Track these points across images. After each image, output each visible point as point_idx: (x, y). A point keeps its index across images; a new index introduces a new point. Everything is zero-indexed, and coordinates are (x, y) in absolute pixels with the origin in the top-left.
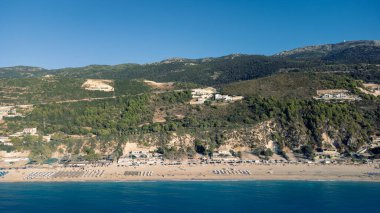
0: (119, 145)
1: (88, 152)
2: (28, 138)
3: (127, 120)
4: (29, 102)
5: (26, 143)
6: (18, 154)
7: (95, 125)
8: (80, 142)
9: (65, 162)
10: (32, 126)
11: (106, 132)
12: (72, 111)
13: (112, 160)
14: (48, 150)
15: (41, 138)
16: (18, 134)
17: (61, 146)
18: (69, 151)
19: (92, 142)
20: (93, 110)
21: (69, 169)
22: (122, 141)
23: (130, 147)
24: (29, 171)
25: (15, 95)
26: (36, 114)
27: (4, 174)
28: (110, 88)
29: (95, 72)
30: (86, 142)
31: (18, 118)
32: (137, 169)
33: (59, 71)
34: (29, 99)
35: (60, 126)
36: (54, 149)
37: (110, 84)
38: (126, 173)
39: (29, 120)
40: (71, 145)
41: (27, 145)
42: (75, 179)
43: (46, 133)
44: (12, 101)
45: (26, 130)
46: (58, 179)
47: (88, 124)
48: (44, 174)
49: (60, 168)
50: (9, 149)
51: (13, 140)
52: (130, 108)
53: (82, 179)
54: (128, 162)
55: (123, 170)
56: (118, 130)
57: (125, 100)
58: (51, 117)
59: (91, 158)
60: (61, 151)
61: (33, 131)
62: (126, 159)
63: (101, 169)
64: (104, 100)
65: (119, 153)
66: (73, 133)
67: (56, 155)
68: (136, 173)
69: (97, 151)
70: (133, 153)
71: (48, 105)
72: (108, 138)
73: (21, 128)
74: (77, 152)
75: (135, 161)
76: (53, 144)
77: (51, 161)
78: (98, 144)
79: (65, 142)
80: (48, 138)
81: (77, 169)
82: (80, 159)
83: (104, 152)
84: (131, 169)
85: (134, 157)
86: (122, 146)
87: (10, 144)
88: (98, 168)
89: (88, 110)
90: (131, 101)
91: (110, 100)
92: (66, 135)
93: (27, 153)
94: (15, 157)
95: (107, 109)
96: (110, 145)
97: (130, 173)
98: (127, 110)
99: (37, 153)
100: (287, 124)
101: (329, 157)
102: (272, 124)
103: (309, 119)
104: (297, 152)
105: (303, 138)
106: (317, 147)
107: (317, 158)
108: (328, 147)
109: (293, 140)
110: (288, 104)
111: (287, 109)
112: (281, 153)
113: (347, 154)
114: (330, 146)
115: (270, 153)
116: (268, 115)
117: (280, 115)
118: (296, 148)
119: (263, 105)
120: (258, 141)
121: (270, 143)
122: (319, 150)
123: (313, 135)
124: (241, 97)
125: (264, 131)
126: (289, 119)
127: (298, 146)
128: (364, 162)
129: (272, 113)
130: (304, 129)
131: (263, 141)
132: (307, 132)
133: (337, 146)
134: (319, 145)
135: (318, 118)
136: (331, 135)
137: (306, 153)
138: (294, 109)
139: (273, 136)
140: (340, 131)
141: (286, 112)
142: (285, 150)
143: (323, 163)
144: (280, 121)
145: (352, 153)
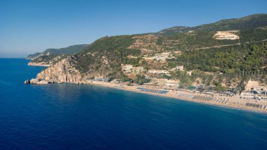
0: (242, 82)
1: (216, 85)
2: (178, 72)
3: (250, 62)
4: (179, 50)
5: (177, 75)
6: (173, 81)
7: (223, 65)
8: (211, 77)
9: (201, 90)
10: (180, 65)
11: (231, 71)
12: (206, 55)
13: (235, 93)
14: (190, 81)
15: (185, 73)
16: (173, 69)
17: (198, 79)
18: (203, 83)
19: (220, 77)
20: (222, 54)
21: (202, 95)
22: (245, 79)
23: (251, 84)
24: (179, 92)
25: (172, 45)
26: (183, 57)
27: (166, 92)
28: (235, 37)
29: (224, 25)
30: (215, 77)
31: (173, 60)
32: (259, 102)
33: (197, 27)
34: (179, 47)
35: (197, 66)
36: (194, 81)
37: (236, 34)
38: (247, 104)
39: (180, 60)
40: (204, 79)
41: (178, 76)
42: (206, 102)
43: (189, 70)
44: (170, 49)
45: (178, 67)
46: (196, 100)
47: (217, 65)
48: (187, 95)
49: (197, 93)
50: (169, 78)
51: (171, 73)
52: (253, 52)
53: (212, 102)
54: (250, 96)
55: (245, 102)
56: (241, 69)
57: (249, 46)
58: (192, 59)
59: (218, 89)
60: (198, 82)
61: (181, 68)
62: (248, 93)
63: (227, 98)
64: (230, 47)
65: (242, 88)
66: (206, 71)
67: (195, 85)
68: (258, 106)
69: (223, 85)
70: (255, 89)
71: (190, 51)
72: (232, 76)
73: (175, 66)
74: (208, 84)
75: (256, 96)
76: (193, 77)
77: (192, 88)
78: (224, 80)
79: (200, 76)
80: (190, 73)
81: (208, 96)
82: (211, 89)
83: (229, 86)
84: (253, 102)
85: (255, 92)
86: (245, 83)
87: (169, 75)
88: (224, 97)
89: (217, 54)
90: (254, 47)
91: (235, 46)
92: (201, 72)
93: (178, 81)
94: (172, 83)
95: (233, 53)
96: (234, 81)
97: (251, 105)
98: (250, 54)
99: (184, 82)
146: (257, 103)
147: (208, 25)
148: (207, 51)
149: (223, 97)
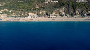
0: (28, 13)
1: (20, 15)
2: (5, 11)
3: (29, 7)
6: (4, 15)
8: (18, 12)
9: (15, 17)
10: (6, 8)
11: (24, 10)
12: (15, 4)
13: (26, 17)
14: (11, 14)
16: (3, 10)
17: (14, 13)
18: (16, 15)
19: (21, 12)
20: (21, 4)
21: (16, 19)
22: (28, 12)
23: (30, 14)
26: (6, 5)
27: (2, 19)
30: (20, 12)
31: (2, 6)
32: (33, 19)
34: (4, 1)
35: (13, 8)
38: (30, 20)
39: (5, 7)
40: (16, 13)
41: (6, 13)
42: (18, 21)
43: (10, 10)
45: (5, 9)
46: (14, 21)
47: (20, 8)
48: (11, 20)
49: (14, 18)
50: (2, 14)
51: (2, 12)
52: (30, 4)
53: (20, 21)
54: (30, 17)
56: (27, 9)
57: (28, 2)
58: (10, 6)
59: (21, 16)
60: (14, 14)
61: (7, 10)
63: (24, 19)
64: (23, 2)
65: (28, 15)
66: (16, 10)
67: (13, 15)
68: (32, 20)
69: (23, 15)
70: (31, 15)
71: (9, 3)
72: (25, 12)
74: (18, 15)
76: (12, 13)
77: (12, 17)
78: (23, 13)
79: (15, 12)
80: (10, 11)
81: (18, 19)
84: (31, 19)
85: (31, 16)
86: (29, 13)
87: (2, 13)
88: (23, 18)
89: (19, 4)
90: (30, 2)
91: (25, 2)
92: (15, 11)
93: (6, 15)
94: (3, 16)
95: (24, 4)
96: (26, 13)
97: (31, 20)
98: (29, 5)
99: (8, 15)
100: (68, 8)
101: (77, 16)
102: (65, 8)
103: (74, 7)
104: (70, 15)
105: (72, 12)
106: (74, 14)
107: (74, 16)
108: (77, 14)
109: (69, 12)
110: (69, 3)
111: (69, 4)
112: (66, 15)
113: (81, 15)
114: (78, 13)
115: (63, 15)
116: (64, 6)
117: (67, 6)
118: (70, 14)
119: (63, 3)
120: (61, 12)
121: (64, 13)
122: (75, 14)
123: (74, 11)
124: (58, 1)
125: (63, 10)
126: (69, 7)
127: (70, 13)
128: (85, 17)
129: (65, 5)
130: (72, 9)
131: (62, 12)
132: (73, 10)
133: (80, 13)
134: (75, 13)
135: (76, 7)
136: (78, 11)
137: (72, 15)
138: (71, 4)
139: (64, 11)
140: (81, 10)
141: (68, 5)
142: (67, 14)
143: (76, 17)
144: (67, 8)
145: (83, 15)
146: (32, 19)
148: (15, 3)
149: (23, 19)
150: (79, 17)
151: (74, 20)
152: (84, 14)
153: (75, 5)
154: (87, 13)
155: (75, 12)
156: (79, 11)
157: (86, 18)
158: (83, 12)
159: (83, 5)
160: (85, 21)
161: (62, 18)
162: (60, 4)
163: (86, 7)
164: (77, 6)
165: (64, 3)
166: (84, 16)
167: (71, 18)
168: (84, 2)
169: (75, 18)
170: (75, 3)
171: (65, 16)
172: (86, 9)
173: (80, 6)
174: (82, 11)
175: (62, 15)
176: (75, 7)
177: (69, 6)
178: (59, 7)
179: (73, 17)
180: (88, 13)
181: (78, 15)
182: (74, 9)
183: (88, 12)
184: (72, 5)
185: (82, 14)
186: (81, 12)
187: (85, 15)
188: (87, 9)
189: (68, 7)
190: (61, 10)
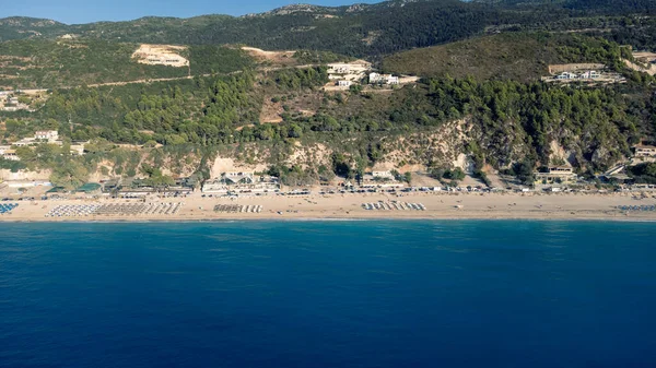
0: (204, 162)
1: (150, 173)
2: (44, 148)
3: (214, 118)
4: (39, 85)
5: (40, 157)
6: (30, 175)
7: (160, 126)
8: (135, 156)
9: (113, 189)
10: (50, 127)
11: (180, 139)
12: (118, 101)
13: (192, 187)
14: (81, 169)
15: (67, 150)
16: (27, 141)
17: (104, 163)
18: (118, 172)
19: (157, 154)
20: (155, 99)
21: (119, 201)
22: (208, 155)
23: (222, 165)
24: (53, 203)
25: (12, 72)
26: (54, 107)
27: (10, 207)
28: (181, 62)
29: (152, 30)
30: (145, 155)
31: (21, 113)
32: (236, 201)
33: (86, 27)
34: (38, 79)
35: (99, 129)
36: (92, 168)
37: (181, 53)
38: (217, 208)
39: (44, 116)
40: (119, 162)
41: (44, 159)
42: (131, 218)
43: (76, 139)
44: (9, 83)
45: (40, 135)
46: (104, 218)
47: (147, 126)
48: (79, 208)
49: (105, 199)
50: (14, 167)
51: (20, 151)
52: (219, 97)
53: (143, 217)
54: (220, 189)
55: (212, 203)
56: (200, 135)
57: (209, 83)
58: (81, 113)
59: (156, 183)
60: (104, 171)
61: (53, 137)
62: (216, 185)
63: (175, 201)
64: (173, 84)
65: (204, 175)
66: (122, 140)
67: (95, 178)
68: (235, 208)
69: (166, 172)
70: (228, 176)
71: (73, 91)
72: (183, 150)
73: (31, 131)
74: (131, 174)
75: (231, 188)
76: (90, 158)
77: (88, 187)
78: (167, 160)
79: (109, 156)
80: (79, 149)
81: (133, 201)
82: (137, 185)
83: (179, 172)
84: (226, 201)
85: (229, 181)
86: (209, 163)
87: (15, 158)
88: (169, 200)
89: (145, 100)
90: (221, 84)
91: (183, 83)
92: (110, 144)
93: (46, 174)
94: (27, 180)
95: (179, 98)
96: (187, 161)
97: (223, 208)
98: (213, 101)
99: (63, 174)
100: (491, 126)
101: (559, 181)
102: (466, 126)
103: (530, 117)
104: (506, 172)
105: (519, 150)
106: (538, 164)
107: (538, 184)
108: (559, 164)
109: (500, 153)
110: (497, 91)
111: (493, 100)
112: (478, 175)
113: (589, 177)
114: (562, 163)
115: (459, 174)
116: (461, 110)
117: (481, 110)
118: (504, 167)
119: (452, 93)
120: (440, 154)
121: (462, 157)
122: (544, 170)
123: (535, 144)
124: (414, 79)
125: (451, 138)
126: (495, 117)
127: (507, 163)
128: (616, 189)
129: (466, 106)
130: (521, 133)
131: (449, 154)
132: (526, 140)
133: (575, 163)
134: (544, 160)
135: (545, 115)
136: (564, 144)
137: (521, 175)
138: (506, 98)
139: (466, 147)
140: (582, 137)
141: (491, 104)
142: (485, 169)
143: (548, 191)
144: (481, 121)
145: (597, 175)
146: (233, 203)
147: (116, 25)
148: (118, 91)
149: (167, 201)
150: (574, 189)
151: (539, 208)
152: (605, 168)
153: (539, 105)
154: (624, 160)
155: (539, 149)
156: (566, 148)
157: (626, 196)
158: (601, 153)
159: (592, 101)
160: (618, 217)
161: (449, 199)
162: (435, 96)
163: (618, 117)
164: (555, 112)
165: (457, 89)
166: (605, 180)
167: (511, 197)
168: (599, 84)
169: (544, 199)
170: (535, 89)
171: (474, 182)
172: (615, 129)
173: (574, 109)
174: (594, 148)
175: (447, 175)
176: (540, 119)
177: (494, 110)
178: (425, 117)
179: (531, 186)
180: (635, 162)
181: (568, 175)
182: (529, 129)
183: (633, 150)
184: (519, 104)
185: (590, 169)
186: (588, 156)
187: (615, 171)
188: (622, 129)
189: (486, 118)
190: (440, 137)
